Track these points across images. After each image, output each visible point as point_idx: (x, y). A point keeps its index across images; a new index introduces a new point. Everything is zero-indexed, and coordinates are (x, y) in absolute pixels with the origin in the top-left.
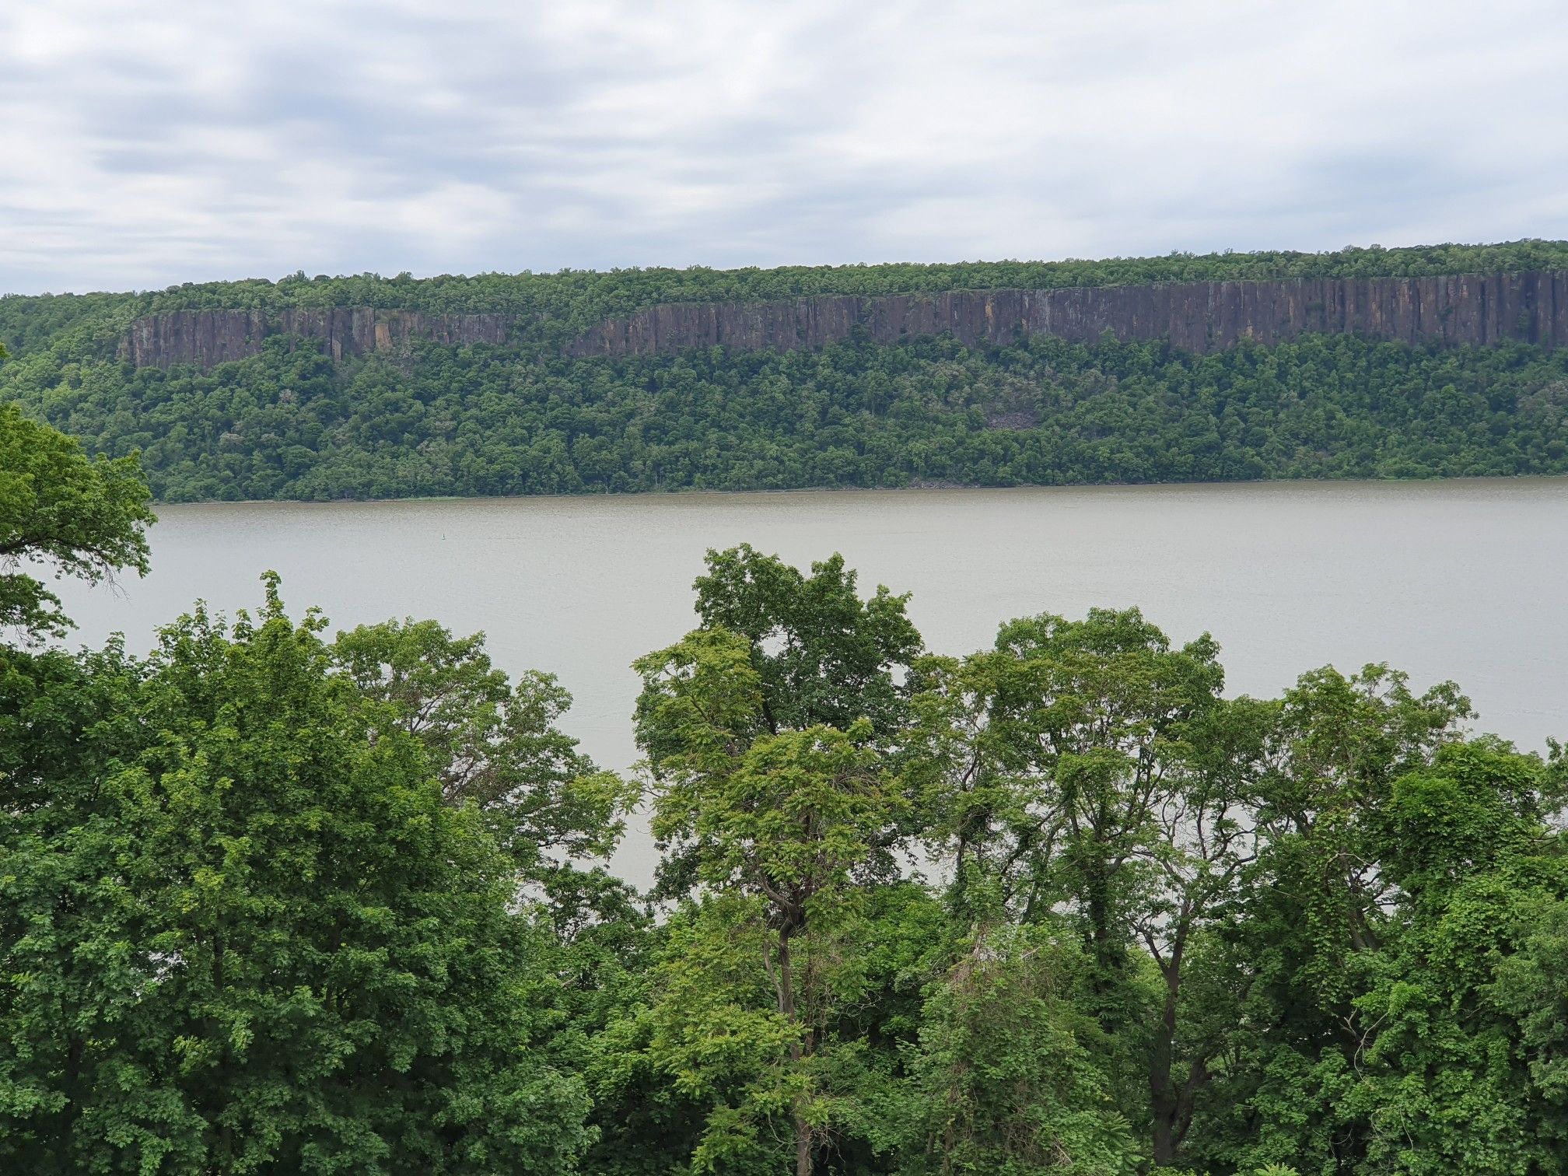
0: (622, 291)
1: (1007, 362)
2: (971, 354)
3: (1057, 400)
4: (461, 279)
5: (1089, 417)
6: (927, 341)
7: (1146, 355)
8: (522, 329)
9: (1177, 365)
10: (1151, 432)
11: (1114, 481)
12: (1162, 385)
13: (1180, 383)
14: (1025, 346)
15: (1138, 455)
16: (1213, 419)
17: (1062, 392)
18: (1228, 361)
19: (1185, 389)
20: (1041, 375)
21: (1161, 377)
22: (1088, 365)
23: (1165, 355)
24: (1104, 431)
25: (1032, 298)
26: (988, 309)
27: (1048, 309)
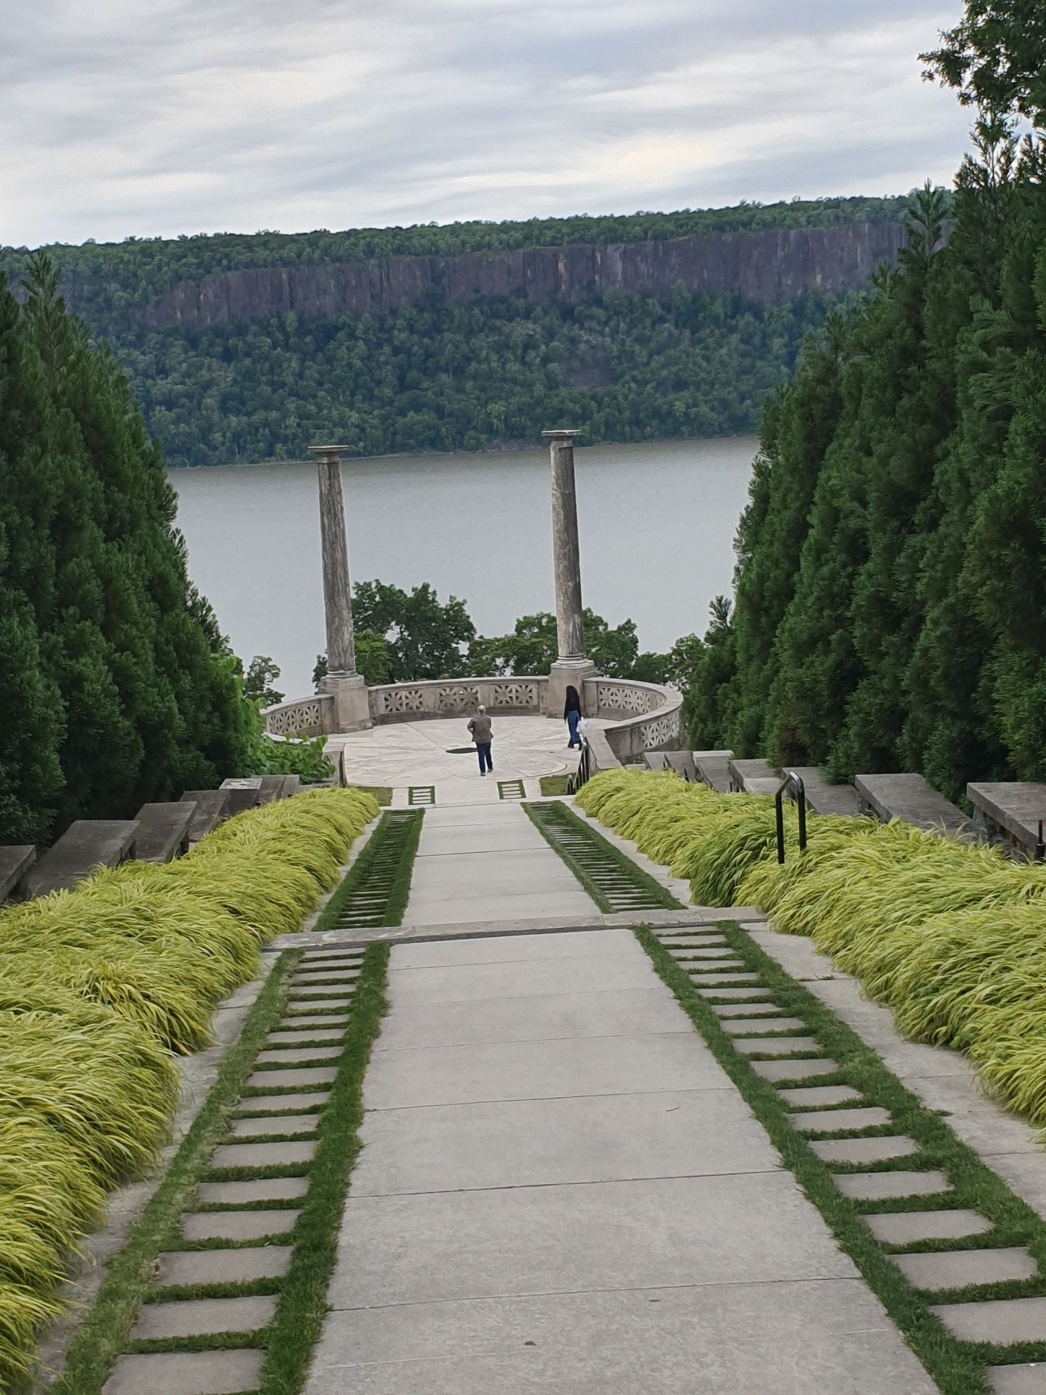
0: (191, 259)
1: (579, 321)
2: (546, 313)
3: (631, 356)
4: (23, 251)
5: (664, 373)
6: (502, 300)
7: (718, 308)
8: (90, 300)
9: (748, 317)
10: (726, 384)
11: (691, 435)
12: (735, 338)
13: (751, 336)
14: (598, 302)
15: (713, 409)
16: (785, 370)
17: (637, 348)
18: (798, 311)
19: (757, 340)
20: (616, 331)
21: (733, 330)
22: (662, 320)
23: (737, 307)
24: (680, 385)
25: (604, 254)
26: (561, 266)
27: (619, 266)
